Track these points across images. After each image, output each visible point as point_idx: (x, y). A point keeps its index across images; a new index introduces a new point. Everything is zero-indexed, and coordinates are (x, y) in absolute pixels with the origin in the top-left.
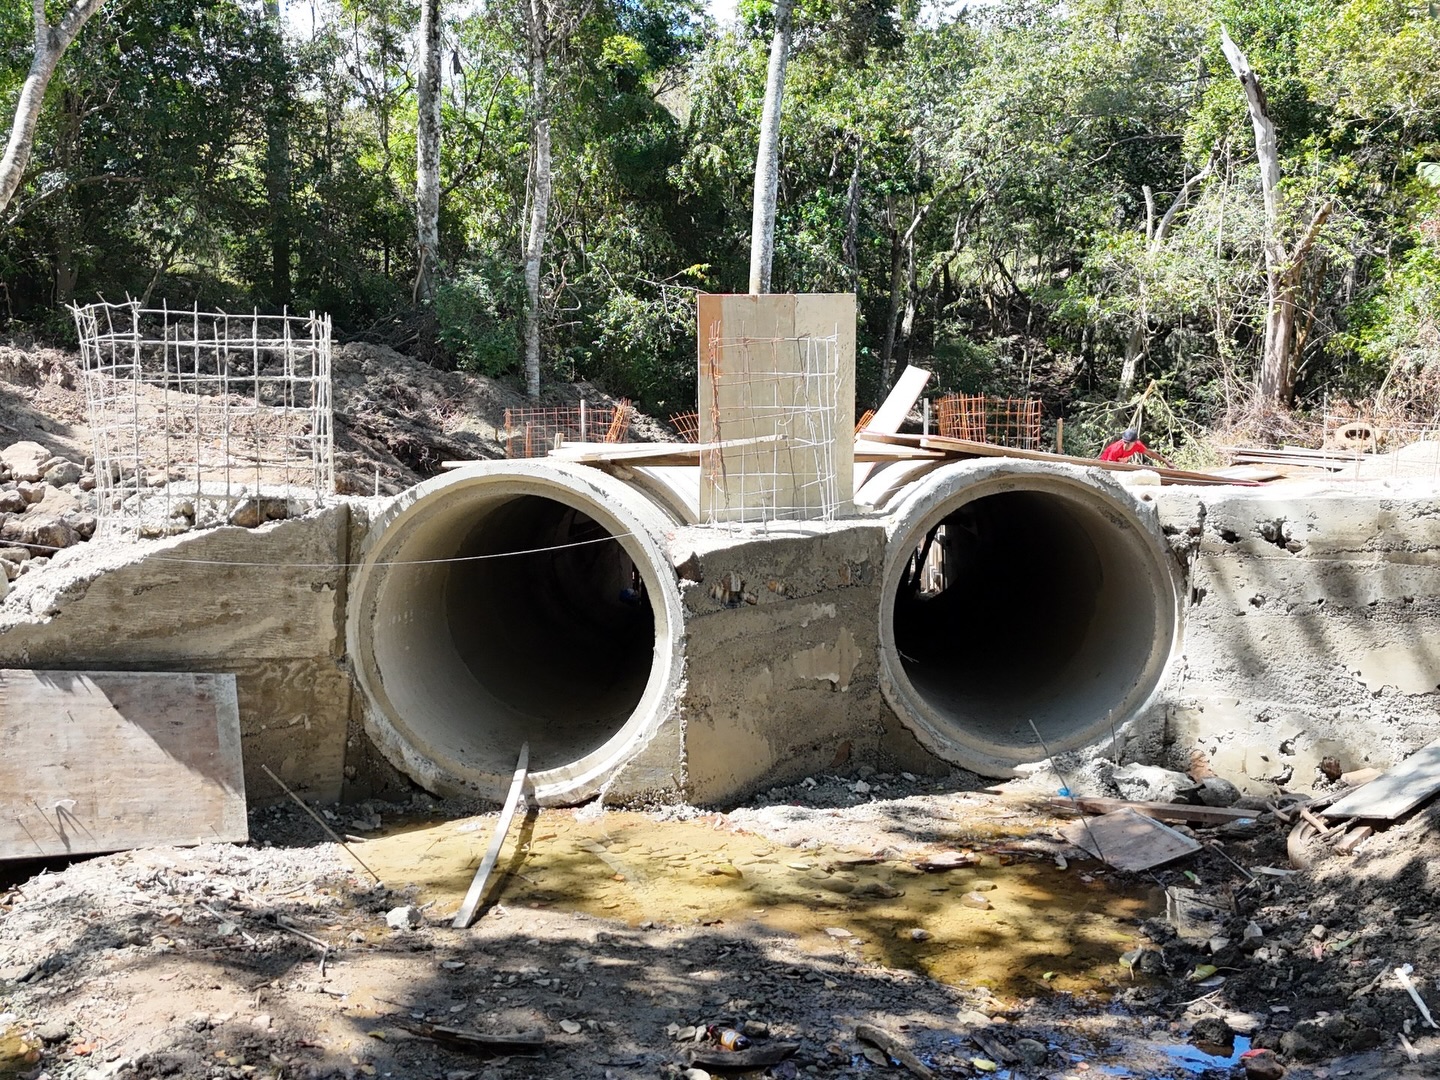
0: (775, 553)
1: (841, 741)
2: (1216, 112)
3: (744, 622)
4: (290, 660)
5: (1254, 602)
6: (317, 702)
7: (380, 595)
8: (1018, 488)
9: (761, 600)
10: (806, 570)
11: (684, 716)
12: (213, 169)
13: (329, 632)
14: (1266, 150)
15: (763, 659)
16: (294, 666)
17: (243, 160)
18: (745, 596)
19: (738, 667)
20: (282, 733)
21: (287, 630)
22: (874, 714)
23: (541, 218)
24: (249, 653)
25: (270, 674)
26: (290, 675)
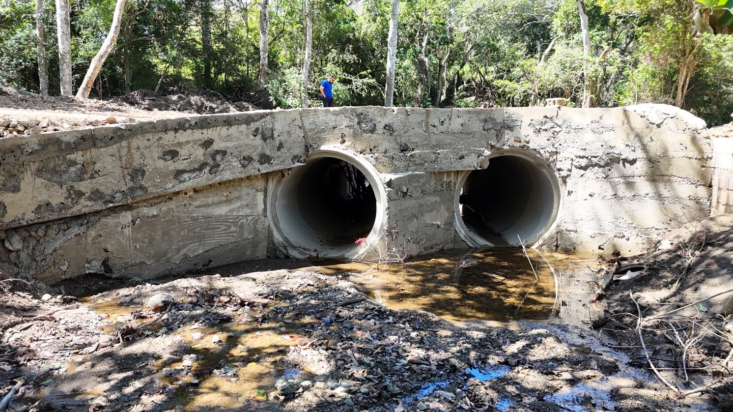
0: (419, 178)
1: (441, 246)
2: (565, 12)
3: (408, 203)
4: (249, 216)
5: (590, 195)
6: (258, 231)
7: (278, 193)
8: (505, 155)
9: (414, 195)
10: (429, 185)
11: (387, 236)
12: (183, 35)
13: (261, 206)
14: (585, 27)
15: (415, 216)
16: (250, 218)
17: (194, 31)
18: (409, 194)
19: (406, 218)
20: (247, 242)
21: (247, 206)
22: (452, 236)
23: (309, 54)
24: (235, 213)
25: (242, 221)
26: (249, 222)
